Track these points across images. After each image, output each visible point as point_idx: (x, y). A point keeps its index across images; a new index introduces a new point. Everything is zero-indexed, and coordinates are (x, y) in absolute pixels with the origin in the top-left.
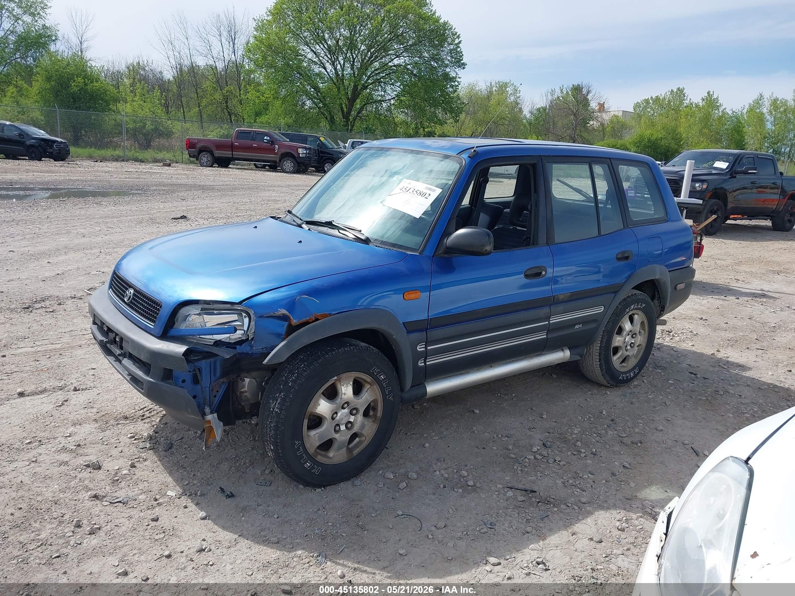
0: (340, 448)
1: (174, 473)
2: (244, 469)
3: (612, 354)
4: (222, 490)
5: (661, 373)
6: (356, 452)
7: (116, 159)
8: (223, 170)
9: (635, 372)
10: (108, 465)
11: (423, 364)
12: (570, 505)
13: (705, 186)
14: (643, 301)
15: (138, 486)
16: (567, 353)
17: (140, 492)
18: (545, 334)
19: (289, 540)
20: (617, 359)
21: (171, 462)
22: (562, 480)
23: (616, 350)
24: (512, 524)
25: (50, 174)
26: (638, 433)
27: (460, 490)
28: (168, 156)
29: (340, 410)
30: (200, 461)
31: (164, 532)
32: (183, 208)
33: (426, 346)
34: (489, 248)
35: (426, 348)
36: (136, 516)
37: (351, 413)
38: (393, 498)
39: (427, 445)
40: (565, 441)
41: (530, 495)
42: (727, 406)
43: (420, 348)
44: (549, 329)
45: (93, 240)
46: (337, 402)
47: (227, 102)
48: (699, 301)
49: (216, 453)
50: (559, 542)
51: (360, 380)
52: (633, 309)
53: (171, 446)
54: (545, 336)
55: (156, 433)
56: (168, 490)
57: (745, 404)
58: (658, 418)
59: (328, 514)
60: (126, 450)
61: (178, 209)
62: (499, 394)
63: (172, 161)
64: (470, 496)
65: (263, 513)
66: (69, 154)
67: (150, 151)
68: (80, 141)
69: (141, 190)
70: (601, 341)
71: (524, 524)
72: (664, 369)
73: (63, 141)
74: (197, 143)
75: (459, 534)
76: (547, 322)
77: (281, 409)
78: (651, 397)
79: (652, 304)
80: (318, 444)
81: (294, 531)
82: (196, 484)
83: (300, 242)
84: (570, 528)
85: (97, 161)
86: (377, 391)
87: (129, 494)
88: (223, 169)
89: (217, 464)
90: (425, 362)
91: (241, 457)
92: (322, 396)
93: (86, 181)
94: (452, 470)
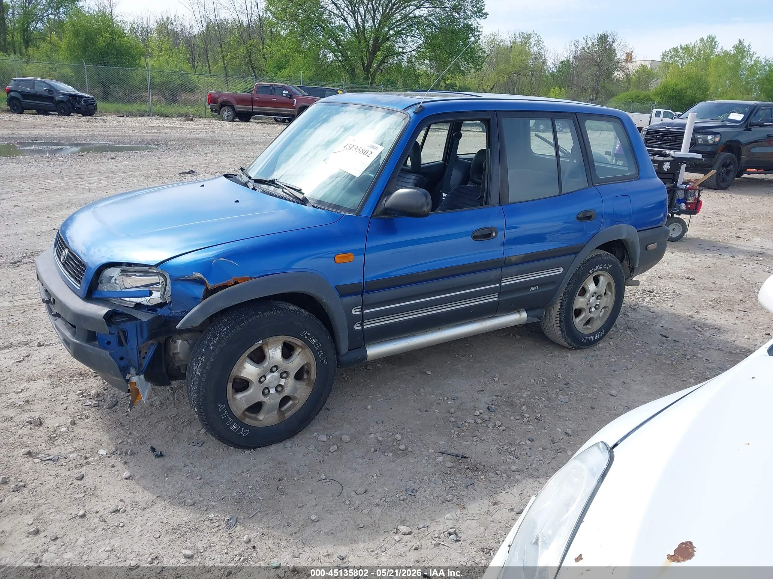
0: (269, 411)
1: (112, 431)
2: (180, 429)
3: (574, 315)
4: (153, 449)
5: (630, 335)
6: (288, 415)
7: (142, 114)
8: (243, 125)
9: (600, 334)
10: (50, 422)
11: (360, 328)
12: (499, 472)
13: (717, 139)
14: (608, 262)
15: (73, 444)
16: (524, 315)
17: (73, 450)
18: (497, 296)
19: (205, 503)
20: (580, 321)
21: (112, 420)
22: (498, 446)
23: (578, 312)
24: (435, 491)
25: (76, 129)
26: (590, 398)
27: (390, 455)
28: (192, 110)
29: (268, 374)
30: (140, 419)
31: (85, 492)
32: (194, 163)
33: (362, 310)
34: (426, 209)
35: (362, 311)
36: (63, 475)
37: (281, 377)
38: (320, 462)
39: (369, 407)
40: (512, 405)
41: (460, 461)
42: (691, 371)
43: (356, 312)
44: (501, 291)
45: (97, 195)
46: (265, 366)
47: (250, 56)
48: (691, 259)
49: (158, 411)
50: (478, 512)
51: (290, 343)
52: (598, 270)
53: (116, 404)
54: (497, 299)
55: (105, 390)
56: (101, 449)
57: (710, 369)
58: (615, 383)
59: (252, 476)
60: (71, 407)
61: (189, 163)
62: (456, 356)
63: (196, 116)
64: (399, 460)
65: (187, 474)
66: (97, 109)
67: (176, 106)
68: (110, 96)
69: (159, 145)
70: (562, 303)
71: (445, 492)
72: (635, 330)
73: (90, 96)
74: (219, 97)
75: (377, 501)
76: (498, 285)
77: (202, 373)
78: (613, 360)
79: (620, 265)
80: (245, 407)
81: (212, 493)
82: (130, 443)
83: (237, 201)
84: (493, 497)
85: (123, 116)
86: (309, 354)
87: (62, 452)
88: (244, 123)
89: (156, 423)
90: (362, 326)
91: (181, 416)
92: (248, 360)
93: (108, 136)
94: (388, 433)
